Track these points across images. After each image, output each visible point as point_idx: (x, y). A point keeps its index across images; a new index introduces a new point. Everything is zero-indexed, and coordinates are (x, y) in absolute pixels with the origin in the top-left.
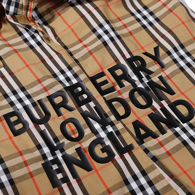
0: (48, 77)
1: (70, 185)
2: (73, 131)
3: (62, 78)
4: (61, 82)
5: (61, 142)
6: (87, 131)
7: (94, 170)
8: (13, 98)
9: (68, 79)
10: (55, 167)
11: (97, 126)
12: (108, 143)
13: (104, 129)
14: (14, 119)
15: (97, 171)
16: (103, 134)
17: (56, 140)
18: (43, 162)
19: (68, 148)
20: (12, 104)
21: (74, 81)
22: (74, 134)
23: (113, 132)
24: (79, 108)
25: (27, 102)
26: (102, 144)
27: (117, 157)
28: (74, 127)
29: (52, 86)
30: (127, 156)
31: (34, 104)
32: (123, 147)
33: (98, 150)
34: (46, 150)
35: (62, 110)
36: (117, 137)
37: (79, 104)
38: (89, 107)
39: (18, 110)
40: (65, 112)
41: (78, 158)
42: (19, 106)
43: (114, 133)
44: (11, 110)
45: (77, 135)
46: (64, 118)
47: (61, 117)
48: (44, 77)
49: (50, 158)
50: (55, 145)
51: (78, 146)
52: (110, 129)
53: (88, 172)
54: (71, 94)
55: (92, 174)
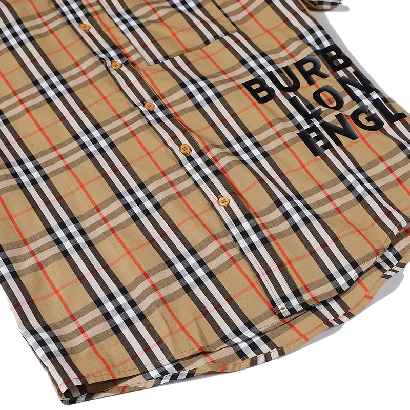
0: (293, 40)
1: (334, 151)
2: (329, 100)
3: (310, 39)
4: (309, 45)
5: (317, 109)
6: (347, 99)
7: (360, 138)
8: (252, 64)
9: (318, 41)
10: (313, 135)
11: (358, 93)
12: (374, 111)
13: (368, 96)
14: (256, 86)
15: (363, 139)
16: (366, 102)
17: (310, 107)
18: (298, 132)
19: (326, 115)
20: (251, 70)
21: (326, 44)
22: (331, 103)
23: (380, 98)
24: (335, 73)
25: (270, 68)
26: (366, 113)
27: (386, 126)
28: (330, 96)
29: (299, 50)
30: (398, 124)
31: (279, 71)
32: (393, 114)
33: (362, 118)
34: (300, 118)
35: (314, 77)
36: (385, 104)
37: (334, 69)
38: (347, 72)
39: (260, 76)
40: (318, 80)
41: (340, 126)
42: (260, 72)
43: (381, 100)
44: (251, 77)
45: (335, 104)
46: (317, 86)
47: (313, 86)
48: (287, 41)
49: (306, 127)
50: (310, 113)
51: (337, 113)
52: (375, 96)
53: (353, 140)
54: (323, 59)
55: (357, 142)
